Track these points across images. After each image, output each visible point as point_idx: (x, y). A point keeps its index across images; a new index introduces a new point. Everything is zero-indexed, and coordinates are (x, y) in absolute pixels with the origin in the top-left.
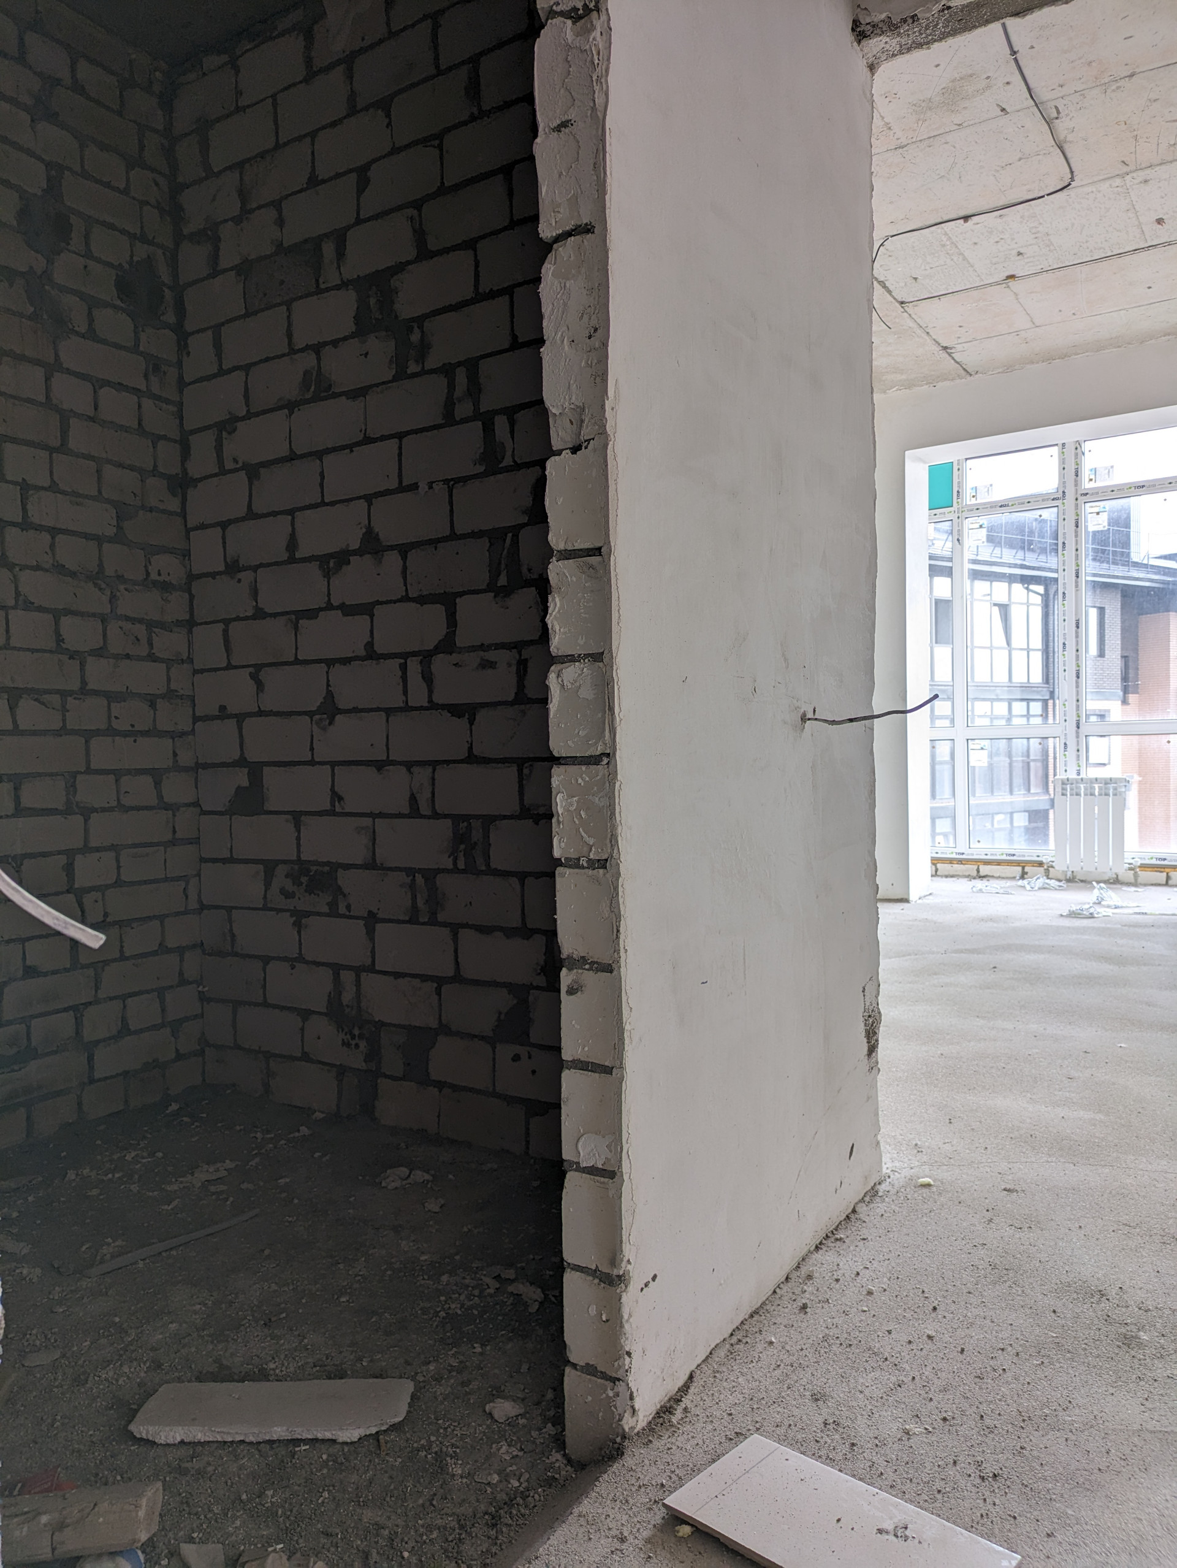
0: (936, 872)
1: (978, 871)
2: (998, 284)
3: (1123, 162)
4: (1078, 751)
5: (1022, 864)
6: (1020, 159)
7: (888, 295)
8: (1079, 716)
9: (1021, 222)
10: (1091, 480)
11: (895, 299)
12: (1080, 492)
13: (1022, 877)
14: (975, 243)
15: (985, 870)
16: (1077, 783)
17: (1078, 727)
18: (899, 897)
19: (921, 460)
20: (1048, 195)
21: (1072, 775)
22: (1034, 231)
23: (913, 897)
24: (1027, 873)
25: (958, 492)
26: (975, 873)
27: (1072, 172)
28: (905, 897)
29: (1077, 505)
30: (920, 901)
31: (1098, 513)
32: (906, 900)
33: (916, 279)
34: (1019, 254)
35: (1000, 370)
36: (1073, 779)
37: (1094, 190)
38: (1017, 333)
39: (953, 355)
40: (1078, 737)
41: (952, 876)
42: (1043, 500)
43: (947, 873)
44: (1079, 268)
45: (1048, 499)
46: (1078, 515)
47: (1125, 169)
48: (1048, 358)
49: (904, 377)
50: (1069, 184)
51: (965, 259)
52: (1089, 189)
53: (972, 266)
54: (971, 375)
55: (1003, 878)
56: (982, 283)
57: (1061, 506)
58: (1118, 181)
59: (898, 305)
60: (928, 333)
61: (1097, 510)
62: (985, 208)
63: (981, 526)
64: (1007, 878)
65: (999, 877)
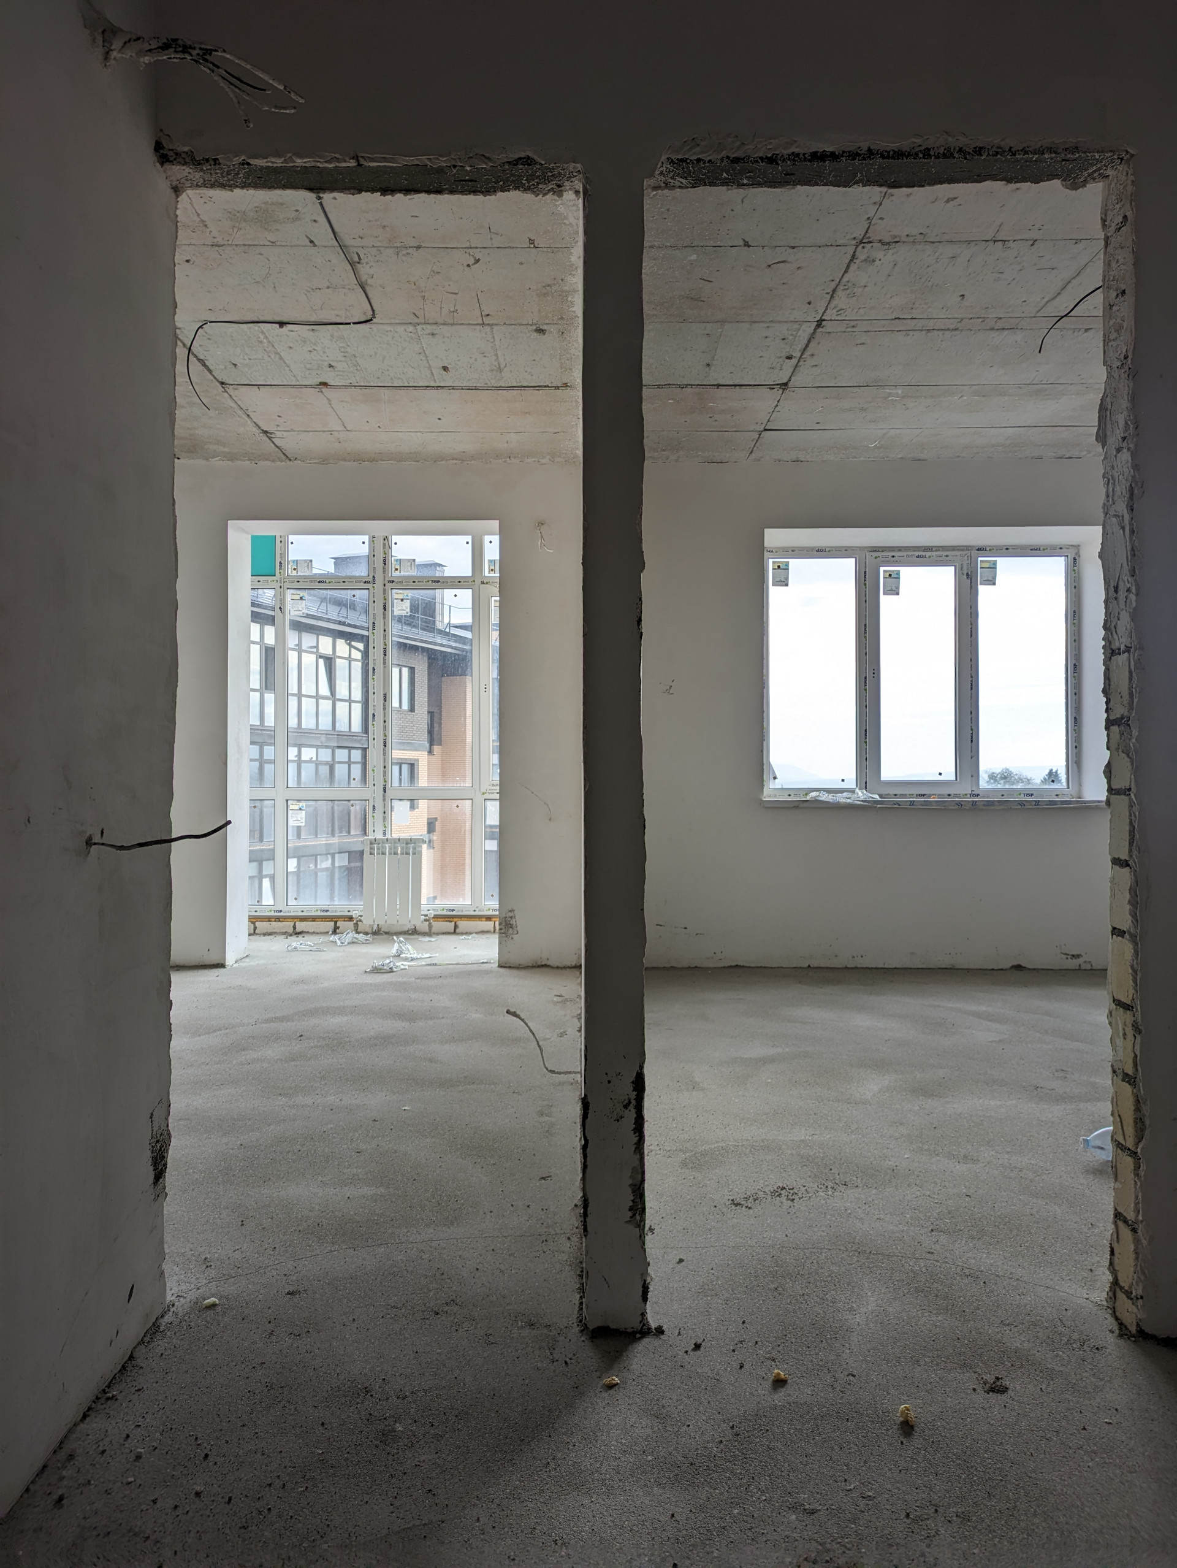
0: (255, 930)
1: (294, 927)
2: (311, 387)
3: (414, 314)
4: (384, 813)
5: (335, 919)
6: (328, 287)
7: (208, 374)
8: (385, 781)
9: (331, 340)
10: (396, 569)
11: (215, 378)
12: (387, 579)
13: (335, 932)
14: (291, 348)
15: (301, 926)
16: (383, 843)
17: (385, 791)
18: (215, 962)
19: (243, 530)
20: (354, 323)
21: (379, 836)
22: (342, 350)
23: (230, 960)
24: (338, 928)
25: (280, 563)
26: (291, 930)
27: (373, 311)
28: (222, 962)
29: (385, 590)
30: (237, 965)
31: (402, 600)
32: (222, 965)
33: (235, 365)
34: (330, 366)
35: (317, 461)
36: (379, 839)
37: (392, 329)
38: (331, 432)
39: (273, 440)
40: (384, 800)
41: (270, 934)
42: (356, 582)
43: (265, 931)
44: (382, 390)
45: (360, 582)
46: (385, 599)
47: (416, 320)
48: (359, 458)
49: (226, 450)
50: (371, 320)
51: (281, 358)
52: (388, 328)
53: (288, 367)
54: (290, 460)
55: (318, 933)
56: (298, 383)
57: (371, 589)
58: (411, 328)
59: (218, 384)
60: (248, 415)
61: (401, 597)
62: (298, 319)
63: (301, 598)
64: (321, 933)
65: (314, 933)
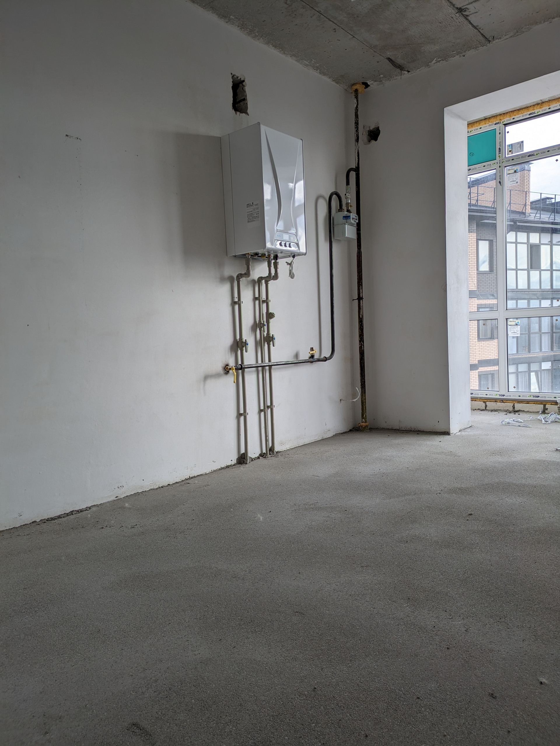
1: (514, 407)
5: (544, 403)
13: (544, 412)
15: (518, 406)
18: (443, 431)
23: (453, 429)
24: (547, 409)
25: (500, 149)
26: (511, 409)
30: (459, 433)
32: (447, 433)
39: (469, 18)
41: (496, 411)
43: (493, 408)
49: (437, 46)
54: (489, 40)
55: (531, 412)
63: (515, 172)
64: (533, 412)
65: (528, 412)
